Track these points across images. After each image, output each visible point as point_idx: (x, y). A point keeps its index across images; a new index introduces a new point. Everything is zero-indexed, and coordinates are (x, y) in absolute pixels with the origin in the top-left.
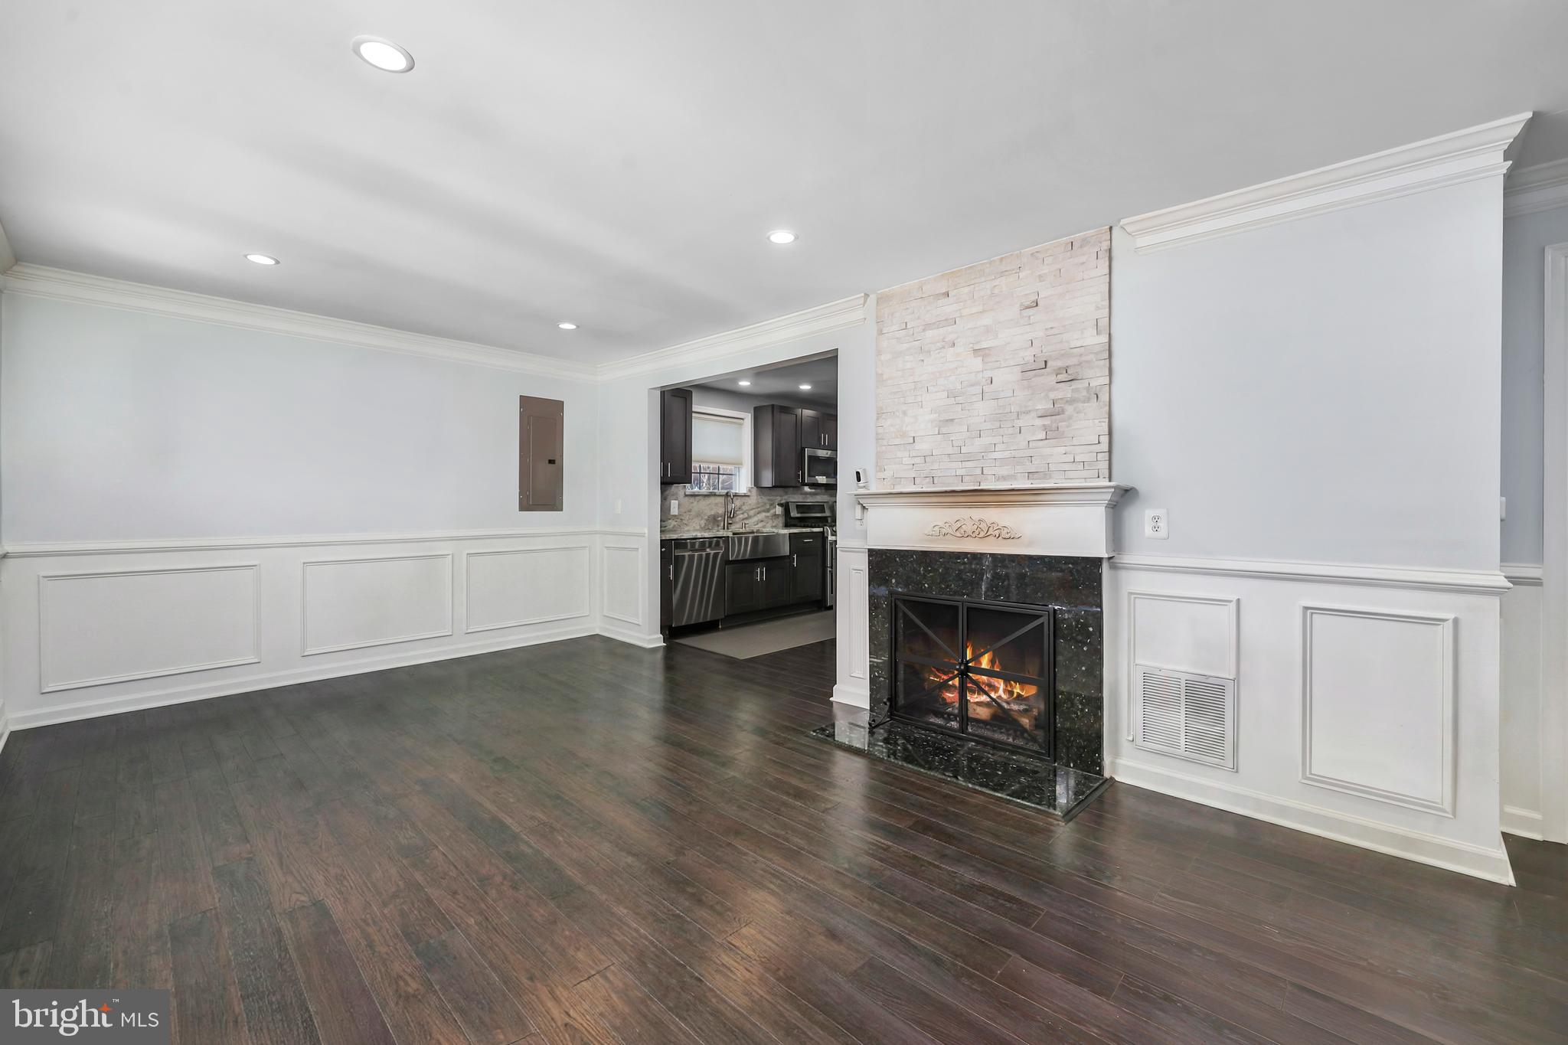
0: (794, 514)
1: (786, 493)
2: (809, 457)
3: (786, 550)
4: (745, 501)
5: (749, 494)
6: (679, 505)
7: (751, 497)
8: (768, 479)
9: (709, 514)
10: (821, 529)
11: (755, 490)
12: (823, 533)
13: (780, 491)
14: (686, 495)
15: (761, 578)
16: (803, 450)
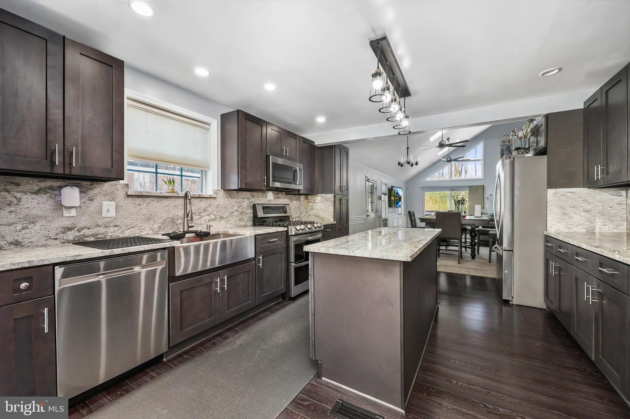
0: (260, 214)
1: (253, 197)
2: (273, 163)
3: (250, 253)
4: (211, 203)
5: (215, 196)
6: (117, 207)
7: (218, 199)
8: (234, 183)
9: (165, 216)
10: (286, 229)
11: (222, 193)
12: (287, 232)
13: (248, 194)
14: (129, 196)
15: (222, 288)
16: (267, 157)
